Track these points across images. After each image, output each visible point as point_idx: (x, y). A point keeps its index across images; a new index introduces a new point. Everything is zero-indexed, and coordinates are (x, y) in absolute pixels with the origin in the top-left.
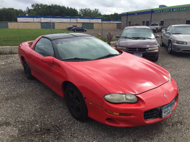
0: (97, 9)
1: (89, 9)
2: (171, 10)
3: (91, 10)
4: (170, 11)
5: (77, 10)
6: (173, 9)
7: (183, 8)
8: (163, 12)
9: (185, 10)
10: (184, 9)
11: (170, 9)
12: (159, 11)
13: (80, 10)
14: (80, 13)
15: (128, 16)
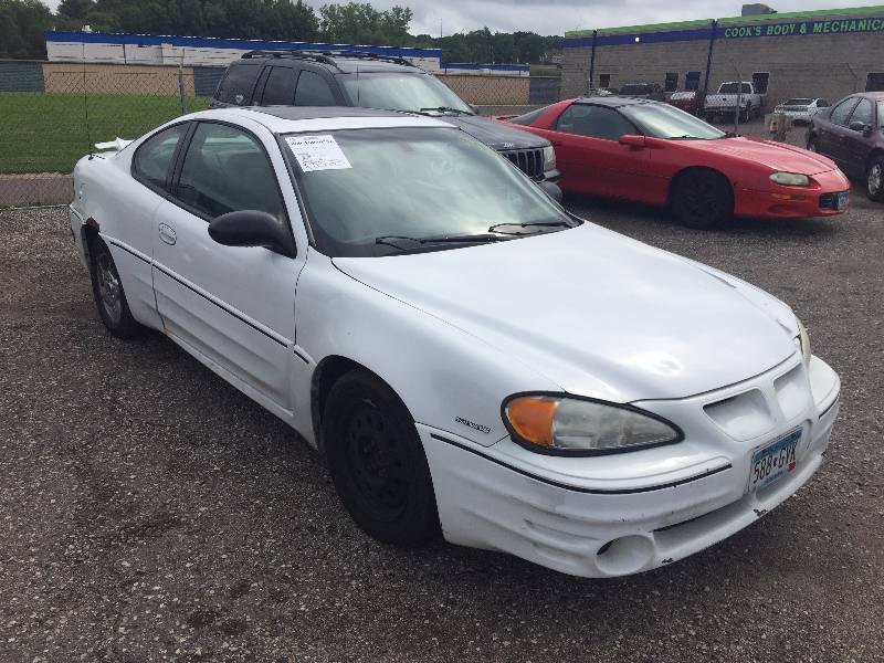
0: (405, 7)
1: (368, 7)
2: (803, 30)
3: (378, 11)
4: (797, 31)
5: (311, 9)
6: (810, 25)
7: (857, 21)
8: (763, 34)
9: (864, 28)
10: (862, 25)
11: (798, 25)
12: (749, 31)
13: (326, 12)
14: (325, 24)
15: (597, 48)
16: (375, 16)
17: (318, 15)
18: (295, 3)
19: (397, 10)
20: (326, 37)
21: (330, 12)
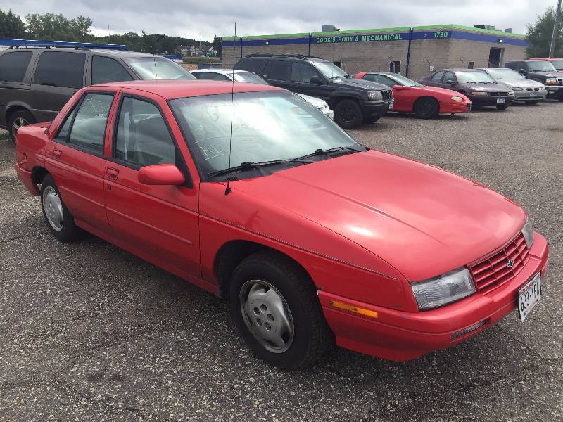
0: (86, 17)
1: (61, 18)
2: (357, 39)
3: (68, 19)
4: (355, 41)
5: (19, 17)
6: (362, 36)
8: (337, 41)
9: (387, 39)
10: (385, 38)
12: (329, 40)
13: (29, 19)
14: (30, 27)
15: (244, 47)
16: (66, 23)
17: (23, 20)
18: (7, 13)
19: (81, 19)
20: (30, 36)
21: (33, 19)
